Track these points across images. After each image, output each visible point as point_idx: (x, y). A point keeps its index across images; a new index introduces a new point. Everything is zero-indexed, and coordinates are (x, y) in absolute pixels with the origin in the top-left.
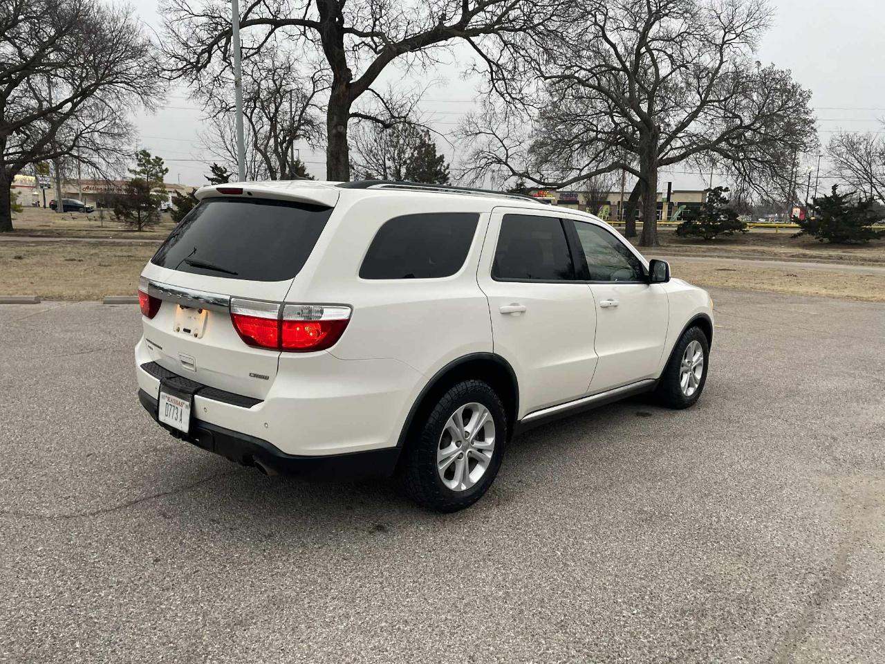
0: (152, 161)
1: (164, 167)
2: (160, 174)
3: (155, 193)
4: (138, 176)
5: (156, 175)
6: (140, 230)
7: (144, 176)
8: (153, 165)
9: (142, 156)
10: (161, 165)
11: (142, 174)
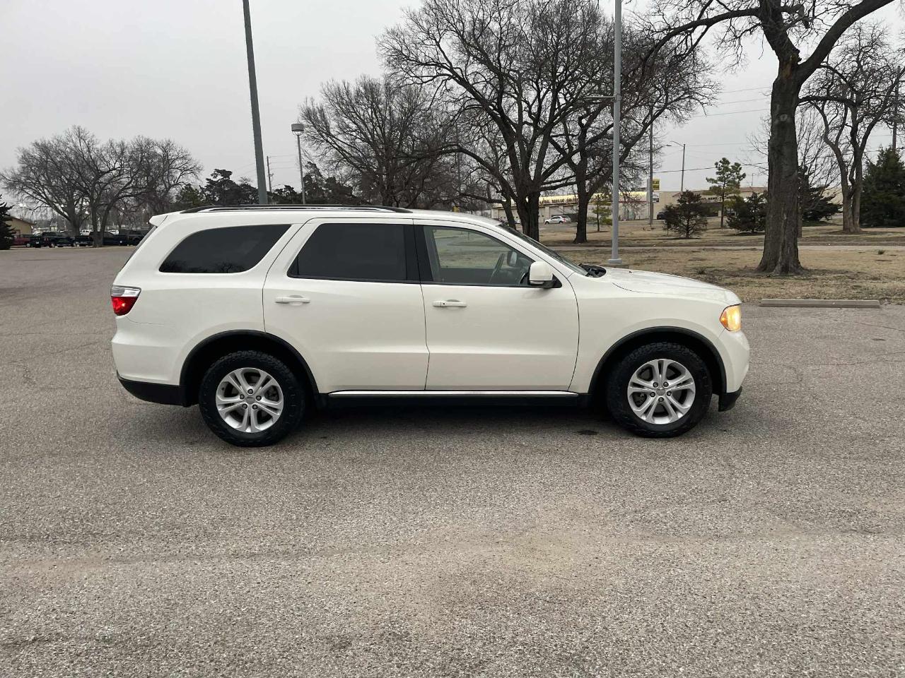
0: (731, 168)
1: (741, 173)
2: (737, 180)
3: (729, 200)
4: (714, 184)
5: (734, 182)
6: (687, 238)
7: (721, 184)
8: (731, 172)
9: (721, 164)
10: (738, 171)
11: (719, 182)
